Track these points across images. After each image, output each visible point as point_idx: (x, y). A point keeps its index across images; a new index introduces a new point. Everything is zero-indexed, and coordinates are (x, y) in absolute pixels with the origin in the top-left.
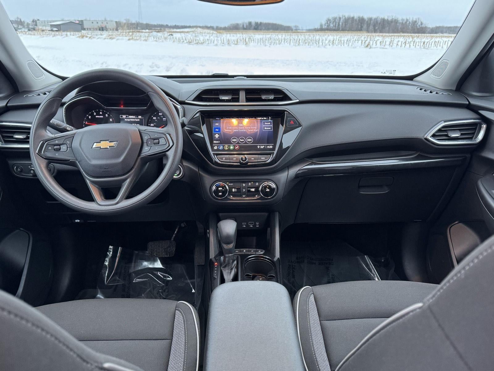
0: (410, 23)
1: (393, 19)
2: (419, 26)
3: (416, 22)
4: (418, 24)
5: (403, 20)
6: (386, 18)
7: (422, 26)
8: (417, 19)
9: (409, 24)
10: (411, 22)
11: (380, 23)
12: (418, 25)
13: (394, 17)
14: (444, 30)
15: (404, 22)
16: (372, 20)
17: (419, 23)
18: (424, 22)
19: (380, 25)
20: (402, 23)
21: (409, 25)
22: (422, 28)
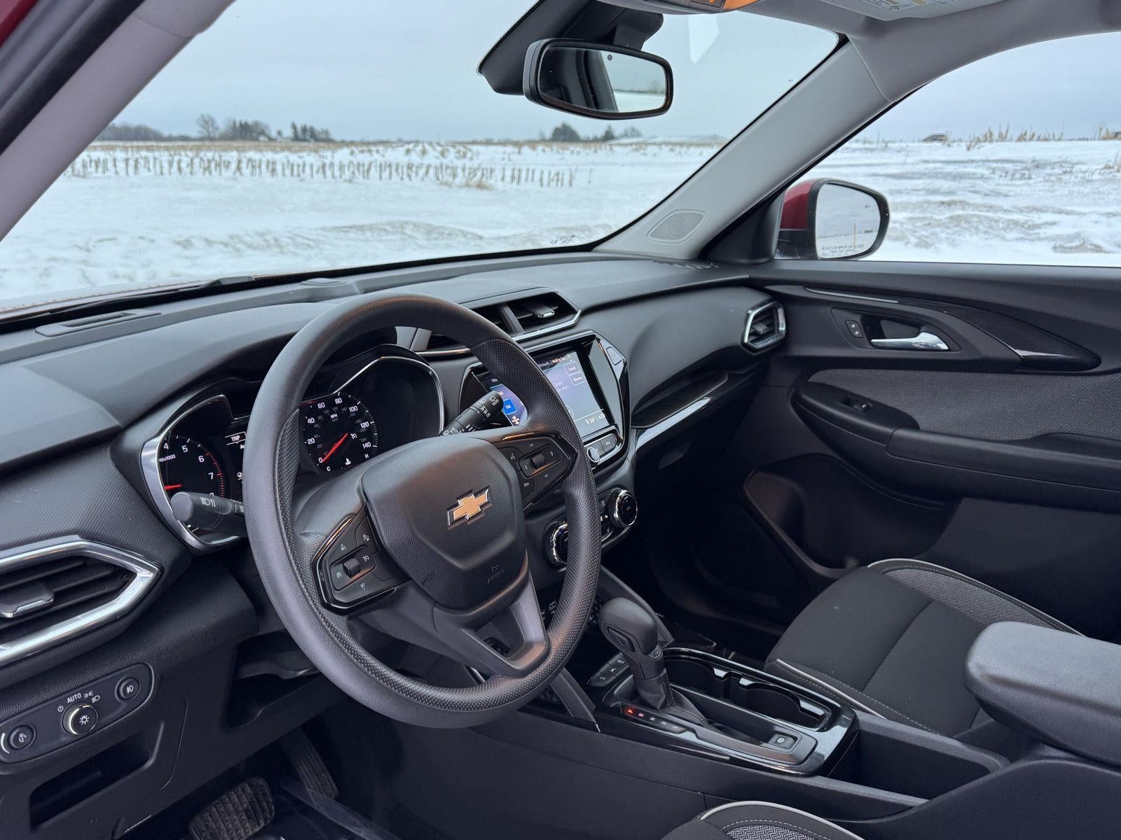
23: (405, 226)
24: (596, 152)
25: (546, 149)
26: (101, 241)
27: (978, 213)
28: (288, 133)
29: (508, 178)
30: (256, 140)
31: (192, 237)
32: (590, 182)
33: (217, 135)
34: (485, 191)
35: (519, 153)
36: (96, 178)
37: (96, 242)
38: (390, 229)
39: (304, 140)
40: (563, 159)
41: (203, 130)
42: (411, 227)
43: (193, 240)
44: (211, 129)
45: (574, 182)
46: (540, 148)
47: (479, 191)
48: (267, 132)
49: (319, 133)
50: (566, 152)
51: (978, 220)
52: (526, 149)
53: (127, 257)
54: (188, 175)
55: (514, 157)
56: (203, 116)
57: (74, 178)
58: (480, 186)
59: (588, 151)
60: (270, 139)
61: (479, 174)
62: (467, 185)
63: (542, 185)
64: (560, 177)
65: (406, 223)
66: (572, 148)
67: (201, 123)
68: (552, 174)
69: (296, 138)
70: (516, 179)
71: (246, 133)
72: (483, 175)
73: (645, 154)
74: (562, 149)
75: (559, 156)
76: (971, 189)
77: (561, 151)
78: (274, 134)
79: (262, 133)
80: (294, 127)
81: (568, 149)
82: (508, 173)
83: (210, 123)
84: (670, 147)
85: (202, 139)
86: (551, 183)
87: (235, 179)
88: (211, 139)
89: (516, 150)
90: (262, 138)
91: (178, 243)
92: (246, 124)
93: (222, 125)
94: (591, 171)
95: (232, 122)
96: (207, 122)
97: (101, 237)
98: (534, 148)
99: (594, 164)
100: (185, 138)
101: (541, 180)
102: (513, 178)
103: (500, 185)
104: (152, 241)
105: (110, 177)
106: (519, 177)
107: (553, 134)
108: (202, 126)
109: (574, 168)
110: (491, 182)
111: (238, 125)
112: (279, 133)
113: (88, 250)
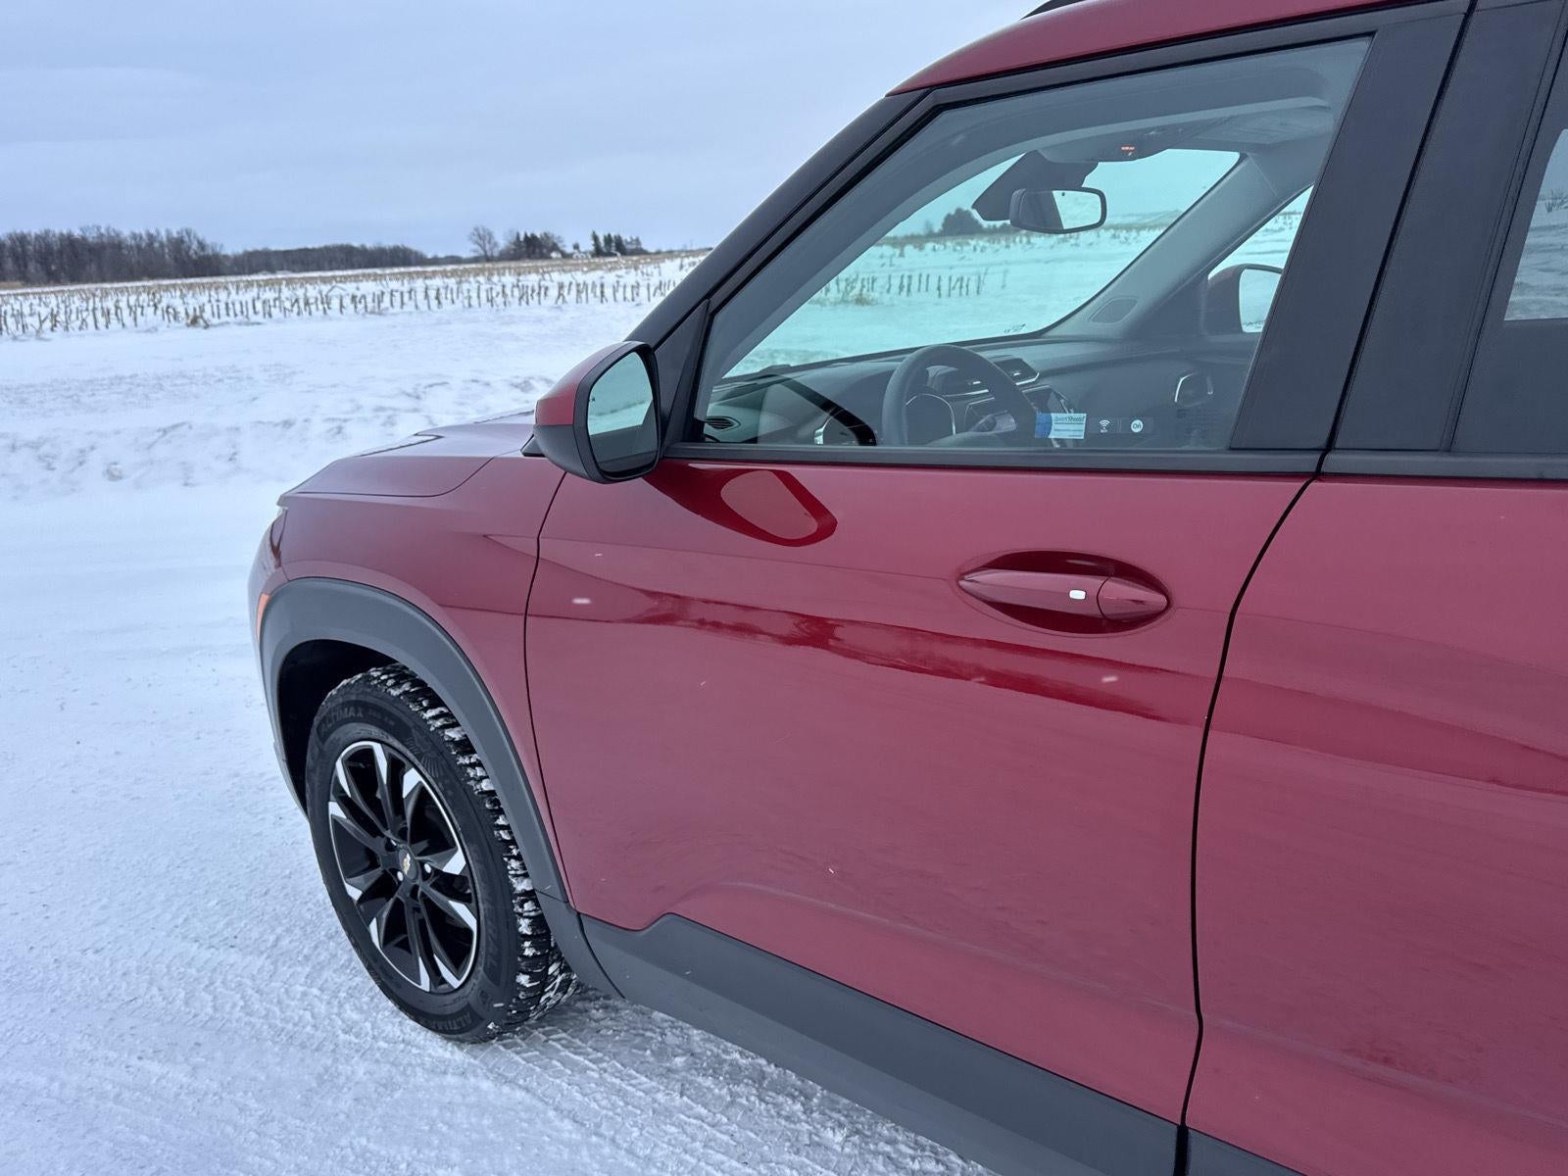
0: (162, 245)
1: (102, 235)
2: (196, 253)
3: (181, 241)
4: (189, 247)
5: (138, 238)
6: (77, 233)
7: (206, 253)
8: (184, 233)
9: (163, 250)
10: (165, 239)
11: (61, 252)
12: (192, 252)
13: (103, 231)
14: (274, 262)
15: (143, 245)
16: (29, 243)
17: (195, 246)
18: (208, 241)
19: (65, 256)
20: (139, 247)
21: (163, 255)
22: (208, 258)
23: (776, 355)
24: (1008, 247)
25: (937, 247)
26: (431, 386)
27: (1541, 297)
28: (588, 245)
29: (895, 289)
30: (547, 257)
31: (532, 378)
32: (1003, 287)
33: (496, 254)
34: (866, 307)
35: (902, 255)
36: (394, 314)
37: (425, 387)
38: (758, 360)
39: (610, 254)
40: (963, 258)
41: (476, 247)
42: (783, 356)
43: (531, 381)
44: (488, 247)
45: (983, 289)
46: (929, 246)
47: (857, 307)
48: (560, 245)
49: (627, 243)
50: (966, 248)
51: (1539, 307)
52: (909, 249)
53: (462, 404)
54: (502, 306)
55: (896, 261)
56: (476, 229)
57: (368, 316)
58: (860, 301)
59: (996, 246)
60: (565, 256)
61: (858, 285)
62: (844, 301)
63: (940, 295)
64: (964, 285)
65: (777, 351)
66: (973, 243)
67: (476, 238)
68: (954, 280)
69: (598, 252)
70: (905, 289)
71: (533, 249)
72: (863, 286)
73: (1077, 245)
74: (959, 244)
75: (956, 255)
76: (1545, 266)
77: (959, 248)
78: (569, 250)
79: (555, 248)
80: (595, 238)
81: (968, 244)
82: (896, 282)
83: (487, 238)
84: (1112, 231)
85: (476, 260)
86: (953, 292)
87: (559, 308)
88: (488, 259)
89: (898, 251)
90: (554, 255)
91: (517, 386)
92: (534, 237)
93: (502, 242)
94: (1006, 272)
95: (515, 236)
96: (482, 237)
97: (430, 382)
98: (921, 248)
99: (1007, 263)
100: (454, 260)
101: (939, 289)
102: (901, 288)
103: (886, 298)
104: (487, 384)
105: (411, 313)
106: (909, 285)
107: (943, 225)
108: (476, 243)
109: (983, 270)
110: (875, 295)
111: (522, 238)
112: (576, 247)
113: (418, 398)
